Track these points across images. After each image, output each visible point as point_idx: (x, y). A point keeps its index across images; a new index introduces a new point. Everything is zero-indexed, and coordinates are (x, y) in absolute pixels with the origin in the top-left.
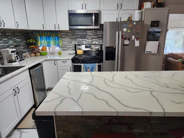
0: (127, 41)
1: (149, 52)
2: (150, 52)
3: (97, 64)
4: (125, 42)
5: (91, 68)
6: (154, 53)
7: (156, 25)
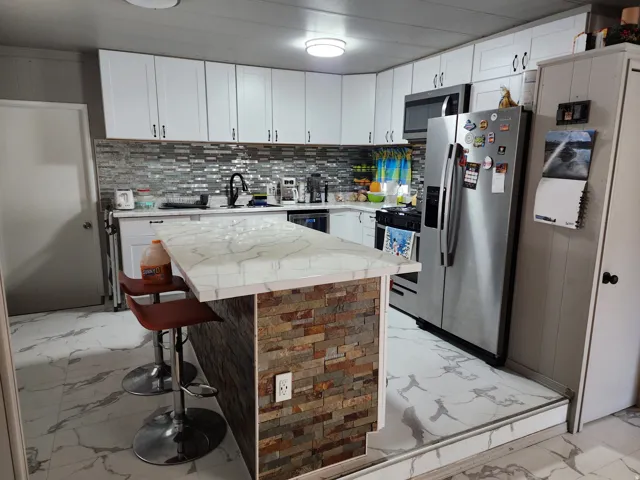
0: (473, 173)
1: (546, 219)
2: (550, 220)
3: (414, 233)
4: (466, 176)
5: (400, 242)
6: (564, 225)
7: (570, 118)
